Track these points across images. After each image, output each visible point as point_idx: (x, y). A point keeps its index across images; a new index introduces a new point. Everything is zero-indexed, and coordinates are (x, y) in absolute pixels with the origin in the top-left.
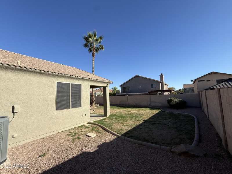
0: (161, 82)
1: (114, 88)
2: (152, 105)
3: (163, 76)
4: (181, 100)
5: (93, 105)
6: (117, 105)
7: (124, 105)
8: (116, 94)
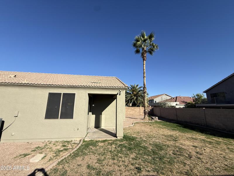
1: (198, 96)
5: (145, 118)
6: (186, 122)
7: (198, 124)
8: (197, 105)
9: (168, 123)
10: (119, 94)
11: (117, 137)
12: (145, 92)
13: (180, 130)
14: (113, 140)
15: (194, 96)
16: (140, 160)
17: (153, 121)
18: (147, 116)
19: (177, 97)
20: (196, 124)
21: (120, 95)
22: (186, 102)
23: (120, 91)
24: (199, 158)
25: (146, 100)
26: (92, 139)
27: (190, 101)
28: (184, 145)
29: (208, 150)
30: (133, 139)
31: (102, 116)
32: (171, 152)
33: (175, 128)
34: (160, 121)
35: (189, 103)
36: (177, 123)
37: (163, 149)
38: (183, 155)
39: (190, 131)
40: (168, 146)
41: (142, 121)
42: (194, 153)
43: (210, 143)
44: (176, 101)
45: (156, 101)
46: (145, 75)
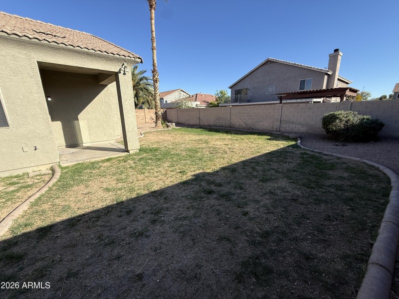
0: (330, 73)
1: (221, 93)
2: (282, 129)
3: (340, 58)
4: (365, 117)
5: (158, 124)
6: (210, 126)
7: (222, 126)
8: (220, 105)
9: (190, 129)
10: (122, 72)
11: (128, 151)
12: (156, 81)
13: (206, 134)
14: (123, 157)
15: (218, 94)
16: (179, 166)
17: (169, 128)
18: (160, 122)
19: (197, 94)
20: (220, 127)
21: (124, 74)
22: (208, 102)
23: (125, 65)
24: (233, 152)
25: (158, 95)
26: (80, 162)
27: (212, 100)
28: (217, 145)
29: (237, 145)
30: (156, 150)
31: (80, 124)
32: (207, 153)
33: (201, 132)
34: (178, 127)
35: (211, 104)
36: (201, 128)
37: (198, 152)
38: (219, 153)
39: (216, 133)
40: (202, 148)
41: (155, 130)
42: (227, 149)
43: (237, 140)
44: (196, 101)
45: (166, 101)
46: (155, 45)
